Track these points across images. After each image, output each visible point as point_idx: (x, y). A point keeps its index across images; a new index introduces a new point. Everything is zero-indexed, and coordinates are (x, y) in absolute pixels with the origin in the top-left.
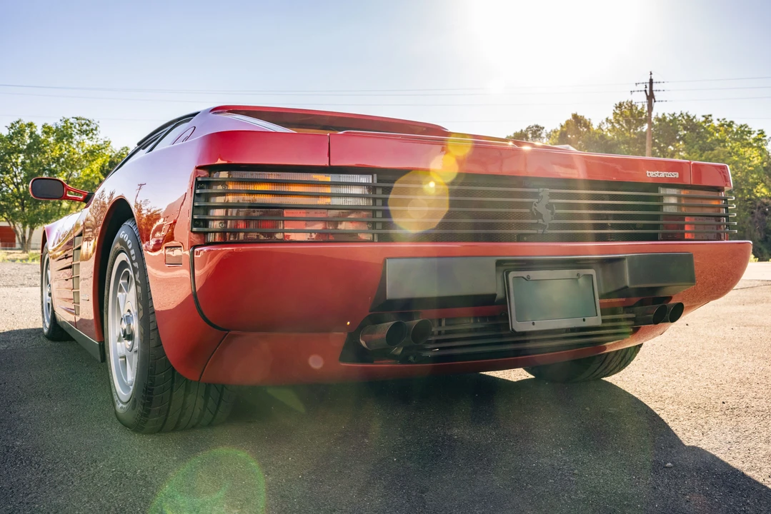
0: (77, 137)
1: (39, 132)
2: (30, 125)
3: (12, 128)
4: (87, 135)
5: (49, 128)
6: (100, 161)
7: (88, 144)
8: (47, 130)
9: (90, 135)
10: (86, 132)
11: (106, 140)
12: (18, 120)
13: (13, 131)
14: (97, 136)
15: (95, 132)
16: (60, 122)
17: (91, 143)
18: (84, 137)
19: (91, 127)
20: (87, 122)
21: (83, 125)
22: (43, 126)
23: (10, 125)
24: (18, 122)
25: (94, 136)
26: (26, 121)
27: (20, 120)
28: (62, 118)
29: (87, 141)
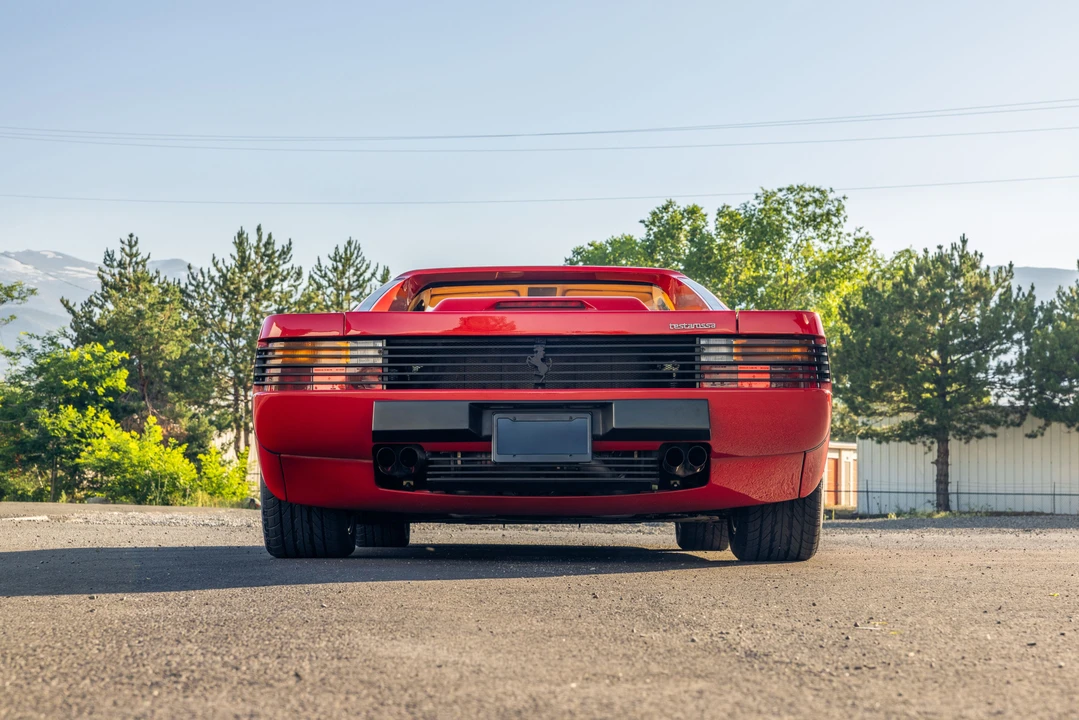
0: (794, 235)
1: (711, 227)
2: (692, 212)
3: (653, 223)
4: (816, 228)
5: (731, 216)
6: (846, 288)
7: (820, 248)
8: (730, 222)
9: (824, 227)
10: (814, 221)
11: (859, 235)
12: (665, 203)
13: (655, 229)
14: (840, 230)
15: (835, 220)
16: (756, 202)
17: (825, 247)
18: (810, 232)
19: (826, 208)
20: (817, 195)
21: (807, 204)
22: (720, 214)
23: (648, 217)
24: (666, 208)
25: (832, 230)
26: (682, 204)
27: (670, 203)
28: (760, 192)
29: (817, 241)
